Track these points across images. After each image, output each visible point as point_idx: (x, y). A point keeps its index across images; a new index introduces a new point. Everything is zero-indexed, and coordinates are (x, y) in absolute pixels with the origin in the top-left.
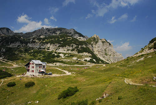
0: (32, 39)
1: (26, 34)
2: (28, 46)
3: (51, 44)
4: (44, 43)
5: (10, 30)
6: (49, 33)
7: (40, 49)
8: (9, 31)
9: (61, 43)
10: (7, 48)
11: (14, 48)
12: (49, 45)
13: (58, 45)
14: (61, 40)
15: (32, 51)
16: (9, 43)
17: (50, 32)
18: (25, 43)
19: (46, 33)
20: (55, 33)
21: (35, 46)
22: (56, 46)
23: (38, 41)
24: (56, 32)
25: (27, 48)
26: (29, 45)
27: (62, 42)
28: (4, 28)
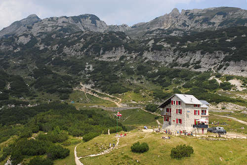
0: (152, 41)
1: (134, 27)
2: (146, 58)
3: (202, 53)
4: (185, 51)
5: (99, 19)
6: (193, 25)
7: (176, 65)
8: (97, 22)
9: (230, 51)
10: (97, 62)
11: (112, 63)
12: (197, 56)
13: (223, 56)
14: (229, 40)
15: (157, 71)
16: (101, 51)
17: (196, 21)
18: (136, 51)
19: (184, 24)
20: (210, 23)
21: (161, 60)
22: (218, 57)
23: (169, 46)
24: (212, 21)
25: (142, 64)
26: (145, 54)
27: (234, 48)
28: (85, 17)
